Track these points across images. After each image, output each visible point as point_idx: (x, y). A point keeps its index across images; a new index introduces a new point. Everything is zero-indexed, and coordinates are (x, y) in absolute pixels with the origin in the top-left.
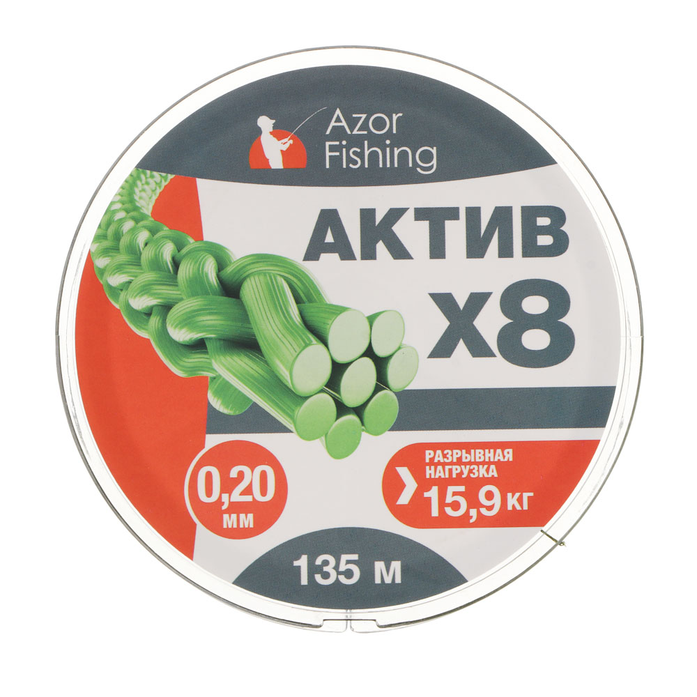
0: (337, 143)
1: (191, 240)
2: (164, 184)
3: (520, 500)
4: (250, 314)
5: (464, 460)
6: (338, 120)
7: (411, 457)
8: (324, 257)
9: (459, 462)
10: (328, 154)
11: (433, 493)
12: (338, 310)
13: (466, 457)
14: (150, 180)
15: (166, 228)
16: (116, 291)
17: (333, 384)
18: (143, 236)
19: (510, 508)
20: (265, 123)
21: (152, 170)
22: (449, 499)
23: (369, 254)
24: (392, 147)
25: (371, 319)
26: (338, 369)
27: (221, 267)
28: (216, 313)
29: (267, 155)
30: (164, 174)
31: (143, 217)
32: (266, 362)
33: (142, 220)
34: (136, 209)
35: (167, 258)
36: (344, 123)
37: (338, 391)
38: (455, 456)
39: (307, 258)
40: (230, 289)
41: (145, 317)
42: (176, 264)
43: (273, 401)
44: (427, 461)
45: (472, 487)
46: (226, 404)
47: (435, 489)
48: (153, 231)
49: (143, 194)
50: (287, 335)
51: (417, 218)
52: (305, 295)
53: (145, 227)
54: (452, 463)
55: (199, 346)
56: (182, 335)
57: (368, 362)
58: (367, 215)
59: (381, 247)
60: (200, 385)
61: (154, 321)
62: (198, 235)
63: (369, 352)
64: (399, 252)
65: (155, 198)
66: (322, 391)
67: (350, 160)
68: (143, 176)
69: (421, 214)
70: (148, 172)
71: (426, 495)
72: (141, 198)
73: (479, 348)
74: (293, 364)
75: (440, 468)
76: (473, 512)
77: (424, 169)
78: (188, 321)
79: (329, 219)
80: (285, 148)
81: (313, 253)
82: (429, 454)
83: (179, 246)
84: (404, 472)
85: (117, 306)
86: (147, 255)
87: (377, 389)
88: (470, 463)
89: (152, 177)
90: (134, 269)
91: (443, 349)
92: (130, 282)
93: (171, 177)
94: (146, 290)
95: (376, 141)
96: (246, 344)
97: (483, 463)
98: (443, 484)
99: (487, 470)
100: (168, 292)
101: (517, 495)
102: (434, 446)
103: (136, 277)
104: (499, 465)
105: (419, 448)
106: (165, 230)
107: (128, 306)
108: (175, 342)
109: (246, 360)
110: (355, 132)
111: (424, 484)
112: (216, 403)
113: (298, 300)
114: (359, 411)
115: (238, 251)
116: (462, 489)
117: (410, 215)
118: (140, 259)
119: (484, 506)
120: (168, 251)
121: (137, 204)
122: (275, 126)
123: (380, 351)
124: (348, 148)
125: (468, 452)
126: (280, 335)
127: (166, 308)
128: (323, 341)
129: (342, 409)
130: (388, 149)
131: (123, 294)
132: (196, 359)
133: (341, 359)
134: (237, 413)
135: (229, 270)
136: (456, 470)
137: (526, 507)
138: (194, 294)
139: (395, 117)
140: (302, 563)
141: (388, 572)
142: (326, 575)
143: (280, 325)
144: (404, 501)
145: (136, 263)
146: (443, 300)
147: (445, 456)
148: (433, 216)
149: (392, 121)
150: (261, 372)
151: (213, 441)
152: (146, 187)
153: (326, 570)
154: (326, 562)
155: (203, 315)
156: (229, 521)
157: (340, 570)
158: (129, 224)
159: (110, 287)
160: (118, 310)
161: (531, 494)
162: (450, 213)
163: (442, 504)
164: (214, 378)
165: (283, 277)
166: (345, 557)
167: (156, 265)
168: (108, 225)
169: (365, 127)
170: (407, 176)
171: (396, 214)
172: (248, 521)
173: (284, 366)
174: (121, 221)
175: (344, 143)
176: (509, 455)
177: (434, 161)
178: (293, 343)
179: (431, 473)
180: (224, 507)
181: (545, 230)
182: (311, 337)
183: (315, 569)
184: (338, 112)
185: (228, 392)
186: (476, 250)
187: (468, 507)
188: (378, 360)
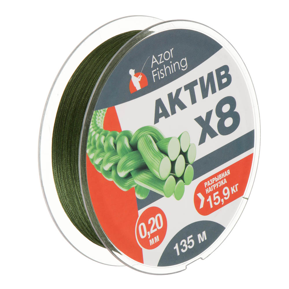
0: (155, 70)
1: (118, 133)
2: (105, 113)
3: (235, 189)
4: (142, 155)
5: (216, 181)
6: (154, 60)
7: (201, 188)
8: (160, 119)
9: (215, 182)
10: (154, 76)
11: (209, 199)
12: (169, 139)
13: (216, 179)
14: (101, 114)
15: (109, 132)
16: (98, 166)
17: (173, 171)
18: (103, 138)
19: (233, 193)
20: (132, 72)
21: (100, 109)
22: (215, 199)
23: (174, 112)
24: (172, 64)
25: (179, 138)
26: (173, 163)
27: (129, 140)
28: (132, 160)
29: (135, 86)
30: (104, 109)
31: (101, 131)
32: (151, 172)
33: (101, 132)
34: (98, 128)
35: (112, 144)
36: (156, 61)
37: (174, 173)
38: (213, 181)
39: (155, 123)
40: (134, 148)
41: (110, 172)
42: (115, 145)
43: (156, 187)
44: (206, 187)
45: (220, 189)
46: (141, 195)
47: (210, 197)
48: (105, 135)
49: (99, 121)
50: (155, 158)
51: (185, 90)
52: (157, 138)
53: (102, 135)
54: (213, 184)
55: (129, 176)
56: (122, 174)
57: (182, 156)
58: (170, 95)
59: (177, 108)
60: (132, 191)
61: (113, 172)
62: (120, 130)
63: (181, 153)
64: (183, 107)
65: (103, 120)
66: (170, 175)
67: (161, 75)
68: (98, 113)
69: (186, 87)
70: (99, 110)
71: (208, 200)
72: (99, 123)
73: (213, 134)
74: (159, 169)
75: (210, 188)
76: (222, 200)
77: (184, 68)
78: (124, 168)
79: (159, 103)
80: (140, 80)
81: (156, 121)
82: (206, 184)
83: (115, 137)
84: (200, 195)
85: (100, 172)
86: (105, 146)
87: (186, 166)
88: (218, 181)
89: (101, 112)
90: (102, 154)
91: (202, 140)
92: (102, 160)
93: (106, 109)
94: (108, 161)
95: (167, 63)
96: (143, 168)
97: (222, 180)
98: (211, 194)
99: (224, 182)
100: (115, 158)
101: (234, 186)
102: (206, 180)
103: (104, 157)
104: (227, 178)
105: (202, 184)
106: (109, 133)
107: (104, 170)
108: (121, 178)
109: (145, 174)
110: (160, 63)
111: (206, 197)
112: (139, 196)
113: (156, 142)
114: (182, 178)
115: (133, 130)
116: (217, 193)
117: (183, 89)
118: (103, 149)
119: (225, 196)
120: (112, 140)
121: (98, 126)
122: (135, 72)
123: (184, 151)
124: (159, 70)
125: (217, 177)
126: (153, 159)
127: (116, 165)
128: (166, 154)
129: (177, 179)
130: (171, 65)
131: (101, 166)
132: (129, 181)
133: (173, 160)
134: (146, 197)
135: (132, 139)
136: (214, 186)
137: (237, 191)
138: (123, 155)
139: (171, 50)
140: (176, 247)
141: (202, 237)
142: (184, 248)
143: (152, 155)
144: (202, 206)
145: (103, 151)
146: (199, 120)
147: (210, 182)
148: (190, 87)
149: (170, 53)
150: (150, 177)
151: (141, 212)
152: (100, 117)
153: (184, 246)
154: (183, 243)
155: (128, 162)
156: (152, 242)
157: (188, 243)
158: (97, 136)
159: (97, 165)
160: (101, 174)
161: (238, 184)
162: (195, 83)
163: (213, 202)
164: (136, 187)
165: (149, 134)
166: (189, 238)
167: (109, 149)
168: (91, 139)
169: (163, 59)
170: (179, 74)
171: (179, 91)
172: (157, 239)
173: (157, 170)
174: (95, 135)
175: (158, 69)
176: (229, 172)
177: (186, 64)
178: (158, 160)
179: (207, 191)
180: (149, 237)
181: (224, 76)
182: (163, 155)
183: (181, 247)
184: (153, 57)
185: (141, 190)
186: (205, 95)
187: (221, 199)
188: (184, 154)
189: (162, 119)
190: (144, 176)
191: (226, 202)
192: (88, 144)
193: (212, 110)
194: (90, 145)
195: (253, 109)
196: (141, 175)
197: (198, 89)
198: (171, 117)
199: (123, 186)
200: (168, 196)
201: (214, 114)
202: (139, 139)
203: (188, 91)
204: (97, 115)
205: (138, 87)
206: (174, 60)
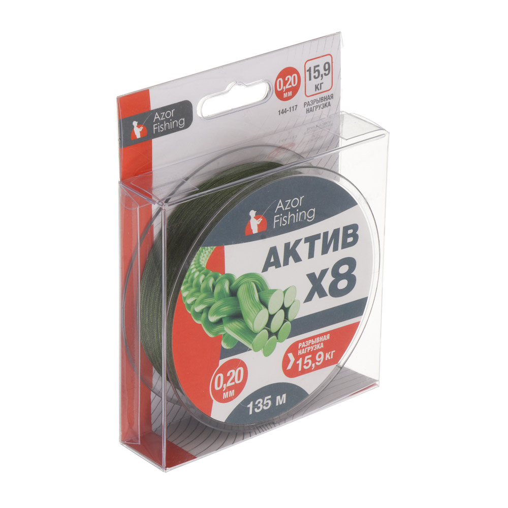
0: (279, 216)
1: (220, 275)
2: (212, 251)
3: (330, 355)
4: (240, 302)
5: (312, 344)
6: (280, 205)
7: (294, 349)
8: (270, 269)
9: (311, 345)
10: (275, 221)
11: (300, 362)
12: (274, 291)
13: (313, 342)
14: (207, 251)
15: (211, 272)
16: (189, 306)
17: (268, 325)
18: (203, 277)
19: (326, 359)
20: (253, 213)
21: (207, 246)
22: (305, 362)
23: (286, 263)
24: (299, 212)
25: (284, 292)
26: (271, 317)
27: (230, 284)
28: (227, 305)
29: (252, 228)
30: (212, 247)
31: (203, 269)
32: (244, 322)
33: (202, 270)
34: (200, 266)
35: (211, 285)
36: (282, 206)
37: (270, 327)
38: (309, 343)
39: (263, 271)
40: (233, 293)
41: (200, 314)
42: (214, 287)
43: (246, 339)
44: (299, 348)
45: (314, 353)
46: (228, 345)
47: (301, 359)
48: (206, 275)
49: (204, 259)
50: (253, 308)
51: (305, 242)
52: (261, 287)
53: (202, 273)
54: (308, 346)
55: (220, 322)
56: (213, 319)
57: (282, 311)
58: (287, 245)
59: (291, 259)
60: (219, 338)
61: (204, 315)
62: (223, 271)
63: (283, 307)
64: (297, 259)
65: (208, 259)
66: (264, 329)
67: (283, 222)
68: (204, 250)
69: (307, 240)
70: (206, 247)
71: (297, 363)
72: (202, 260)
73: (322, 294)
74: (254, 320)
75: (303, 349)
76: (313, 365)
77: (310, 219)
78: (217, 312)
79: (273, 251)
80: (259, 223)
81: (265, 269)
82: (300, 345)
83: (215, 278)
84: (291, 356)
85: (190, 312)
86: (203, 286)
87: (284, 322)
88: (314, 344)
89: (207, 249)
90: (197, 294)
91: (309, 298)
92: (195, 300)
93: (215, 247)
94: (201, 302)
95: (293, 211)
96: (237, 316)
97: (318, 343)
98: (303, 356)
99: (320, 346)
100: (209, 300)
101: (330, 353)
102: (301, 341)
103: (198, 297)
104: (324, 342)
105: (297, 343)
106: (211, 273)
107: (194, 311)
108: (211, 322)
109: (237, 323)
110: (286, 209)
111: (297, 358)
112: (224, 345)
113: (258, 291)
114: (276, 334)
115: (237, 275)
116: (310, 356)
117: (303, 241)
118: (200, 288)
119: (317, 361)
120: (211, 281)
121: (201, 264)
122: (256, 214)
123: (286, 306)
124: (282, 217)
125: (314, 340)
126: (250, 309)
127: (208, 308)
128: (266, 306)
129: (271, 334)
130: (297, 214)
131: (192, 307)
132: (218, 328)
133: (272, 313)
134: (232, 347)
135: (234, 284)
136: (309, 349)
137: (332, 357)
138: (219, 299)
139: (301, 198)
140: (251, 405)
141: (281, 400)
142: (259, 408)
143: (251, 304)
144: (289, 367)
145: (198, 291)
146: (311, 277)
147: (306, 344)
148: (311, 240)
149: (300, 201)
150: (242, 326)
151: (222, 362)
152: (205, 255)
153: (259, 405)
154: (259, 402)
155: (222, 307)
156: (225, 395)
157: (264, 404)
158: (197, 273)
159: (187, 304)
160: (190, 314)
161: (334, 351)
162: (317, 237)
163: (303, 364)
164: (224, 335)
165: (253, 282)
166: (266, 398)
167: (206, 290)
168: (189, 276)
169: (290, 206)
170: (303, 224)
171: (297, 242)
172: (232, 393)
173: (251, 321)
174: (194, 273)
175: (281, 215)
176: (328, 337)
177: (314, 215)
178: (255, 311)
179: (300, 353)
180: (224, 390)
181: (350, 235)
182: (262, 306)
183: (255, 406)
184: (280, 201)
185: (229, 338)
186: (325, 251)
187: (312, 363)
188: (285, 309)
189: (272, 269)
190: (236, 324)
191: (317, 368)
192: (185, 280)
193: (327, 269)
194: (187, 282)
195: (373, 274)
196: (233, 323)
197: (319, 244)
198: (283, 269)
199: (210, 332)
200: (256, 350)
201: (329, 273)
202: (240, 285)
203: (308, 244)
204: (202, 251)
205: (255, 230)
206: (301, 209)
